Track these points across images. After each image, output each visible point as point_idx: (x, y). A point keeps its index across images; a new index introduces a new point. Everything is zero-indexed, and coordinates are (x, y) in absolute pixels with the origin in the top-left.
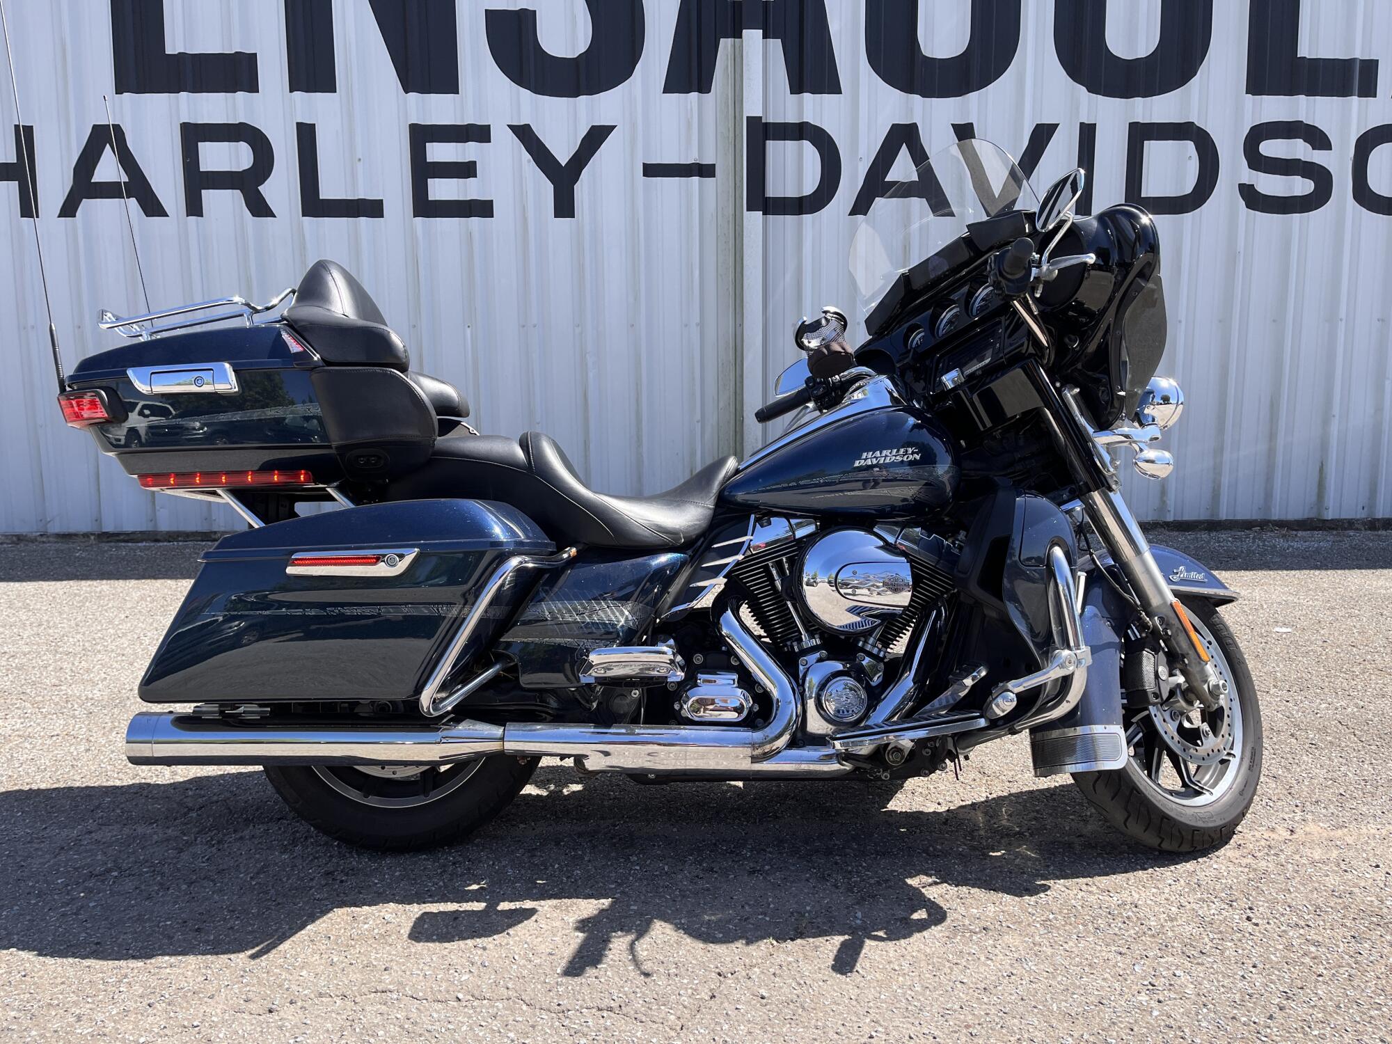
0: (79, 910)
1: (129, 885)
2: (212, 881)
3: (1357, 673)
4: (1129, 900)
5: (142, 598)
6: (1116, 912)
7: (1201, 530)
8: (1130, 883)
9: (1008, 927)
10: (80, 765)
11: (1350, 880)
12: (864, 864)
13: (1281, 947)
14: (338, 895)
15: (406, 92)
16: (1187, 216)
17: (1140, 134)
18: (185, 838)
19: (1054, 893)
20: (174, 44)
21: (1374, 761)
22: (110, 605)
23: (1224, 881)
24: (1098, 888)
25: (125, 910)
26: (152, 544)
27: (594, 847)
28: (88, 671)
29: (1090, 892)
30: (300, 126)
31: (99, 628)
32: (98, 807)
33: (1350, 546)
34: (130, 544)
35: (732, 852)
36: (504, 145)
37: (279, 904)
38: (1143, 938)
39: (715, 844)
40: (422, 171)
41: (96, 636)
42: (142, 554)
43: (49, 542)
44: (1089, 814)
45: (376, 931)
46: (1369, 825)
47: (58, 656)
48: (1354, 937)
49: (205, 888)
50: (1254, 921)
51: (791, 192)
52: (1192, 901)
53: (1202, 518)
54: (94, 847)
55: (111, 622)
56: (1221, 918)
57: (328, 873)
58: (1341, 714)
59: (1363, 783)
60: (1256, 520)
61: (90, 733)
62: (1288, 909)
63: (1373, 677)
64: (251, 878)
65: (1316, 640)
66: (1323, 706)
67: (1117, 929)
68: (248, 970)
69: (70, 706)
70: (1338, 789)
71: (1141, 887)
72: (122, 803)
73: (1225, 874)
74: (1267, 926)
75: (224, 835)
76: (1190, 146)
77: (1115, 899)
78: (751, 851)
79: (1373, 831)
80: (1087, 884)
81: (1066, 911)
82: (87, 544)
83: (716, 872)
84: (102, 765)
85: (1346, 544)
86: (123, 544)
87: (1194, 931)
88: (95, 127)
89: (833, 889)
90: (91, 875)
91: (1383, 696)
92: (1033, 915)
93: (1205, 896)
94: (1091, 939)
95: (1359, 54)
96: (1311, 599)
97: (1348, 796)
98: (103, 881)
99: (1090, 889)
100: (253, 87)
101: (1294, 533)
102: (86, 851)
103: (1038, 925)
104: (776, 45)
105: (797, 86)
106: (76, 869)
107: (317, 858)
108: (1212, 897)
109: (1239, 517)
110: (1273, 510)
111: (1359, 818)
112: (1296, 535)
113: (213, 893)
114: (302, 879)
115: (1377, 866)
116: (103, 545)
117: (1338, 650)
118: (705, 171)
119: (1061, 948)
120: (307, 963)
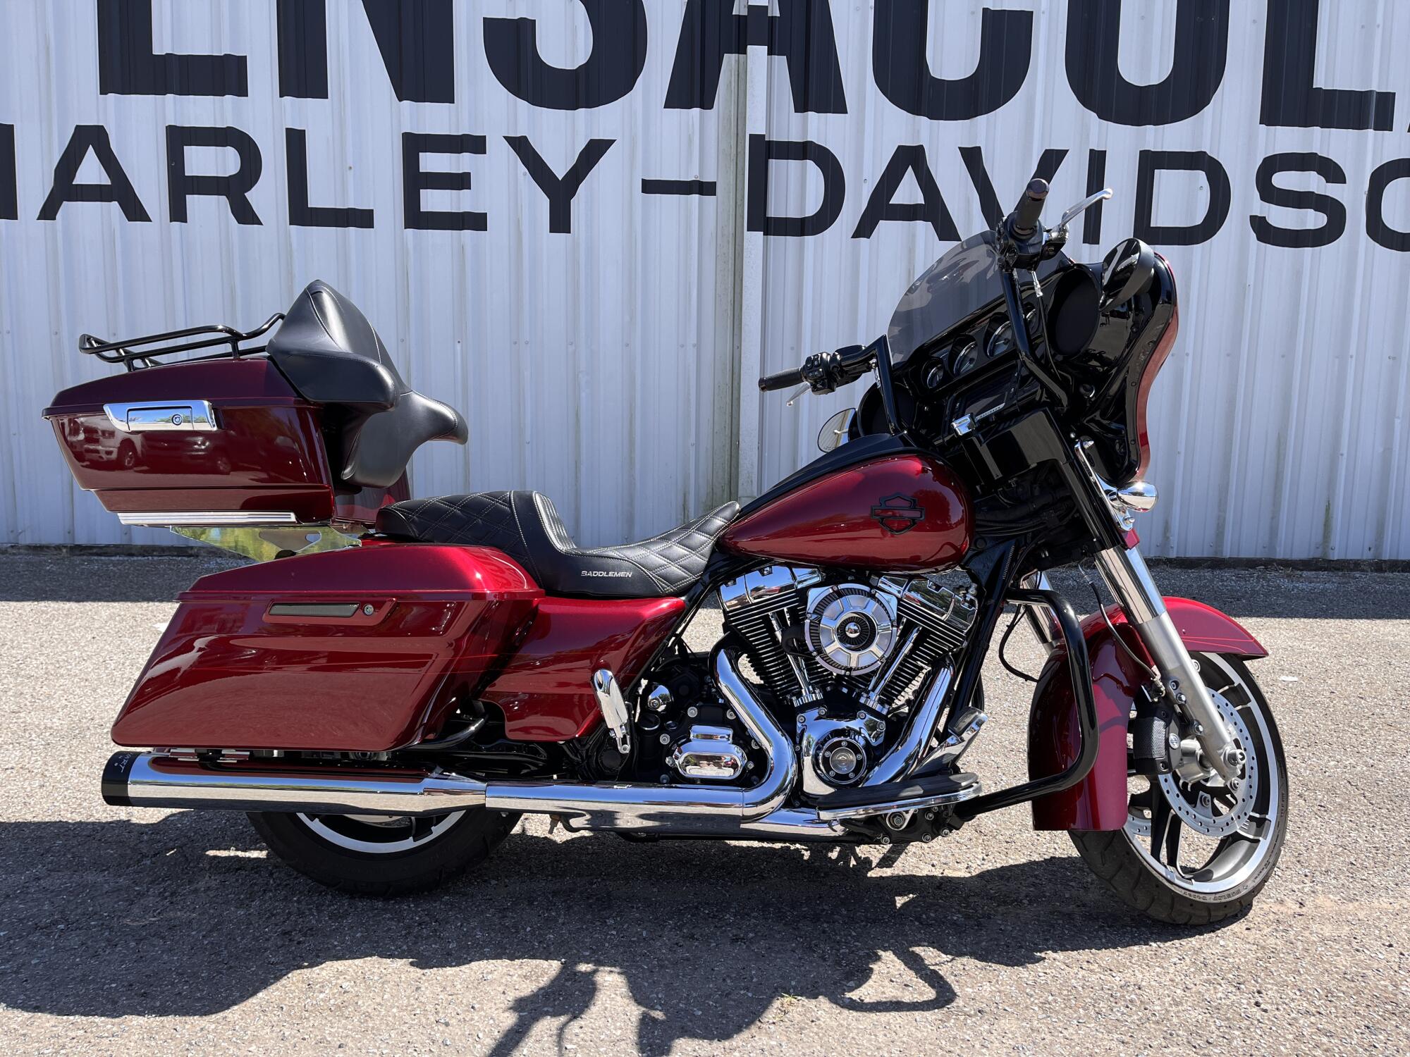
0: (19, 968)
1: (74, 940)
2: (163, 938)
3: (1366, 728)
4: (1132, 980)
5: (111, 618)
6: (1119, 994)
7: (1204, 568)
8: (1133, 961)
9: (1005, 1010)
10: (32, 803)
11: (1362, 961)
12: (854, 934)
13: (1291, 1037)
14: (294, 959)
15: (400, 100)
16: (1197, 248)
17: (1151, 162)
18: (137, 888)
19: (1053, 971)
20: (162, 44)
21: (1385, 826)
22: (77, 625)
23: (1231, 960)
24: (1100, 966)
25: (68, 969)
26: (126, 558)
27: (569, 908)
28: (49, 697)
29: (1091, 971)
30: (290, 132)
31: (64, 650)
32: (48, 851)
33: (1357, 588)
34: (103, 558)
35: (714, 917)
36: (500, 156)
37: (231, 967)
38: (1147, 1025)
39: (697, 908)
40: (415, 181)
41: (60, 658)
42: (115, 569)
43: (20, 554)
44: (1089, 880)
45: (332, 1002)
46: (1381, 899)
47: (20, 679)
48: (1368, 1028)
49: (154, 946)
50: (1262, 1006)
51: (793, 213)
52: (1198, 983)
53: (1205, 555)
54: (41, 896)
55: (76, 643)
56: (1228, 1002)
57: (285, 933)
58: (1350, 773)
59: (1374, 851)
60: (1260, 560)
61: (46, 768)
62: (1298, 993)
63: (1383, 733)
64: (204, 936)
65: (1324, 690)
66: (1332, 763)
67: (1119, 1014)
68: (193, 1042)
69: (27, 735)
70: (1348, 857)
71: (1144, 966)
72: (73, 847)
73: (1232, 952)
74: (1277, 1012)
75: (178, 886)
76: (1201, 177)
77: (1118, 979)
78: (735, 916)
79: (1385, 905)
80: (1088, 962)
81: (1065, 992)
82: (58, 557)
83: (697, 940)
84: (56, 804)
85: (1352, 587)
86: (96, 558)
87: (1200, 1017)
88: (78, 128)
89: (821, 962)
90: (36, 927)
91: (1394, 754)
92: (1032, 996)
93: (1212, 977)
94: (1093, 1025)
95: (1375, 87)
96: (1317, 645)
97: (1358, 865)
98: (48, 935)
99: (1092, 967)
100: (241, 90)
101: (1299, 572)
102: (33, 900)
103: (1036, 1008)
104: (781, 61)
105: (802, 105)
106: (20, 920)
107: (273, 915)
108: (1219, 979)
109: (1243, 555)
110: (1278, 549)
111: (1371, 890)
112: (1301, 575)
113: (163, 952)
114: (256, 939)
115: (1391, 946)
116: (75, 558)
117: (1346, 702)
118: (705, 189)
119: (1061, 1035)
120: (257, 1036)
